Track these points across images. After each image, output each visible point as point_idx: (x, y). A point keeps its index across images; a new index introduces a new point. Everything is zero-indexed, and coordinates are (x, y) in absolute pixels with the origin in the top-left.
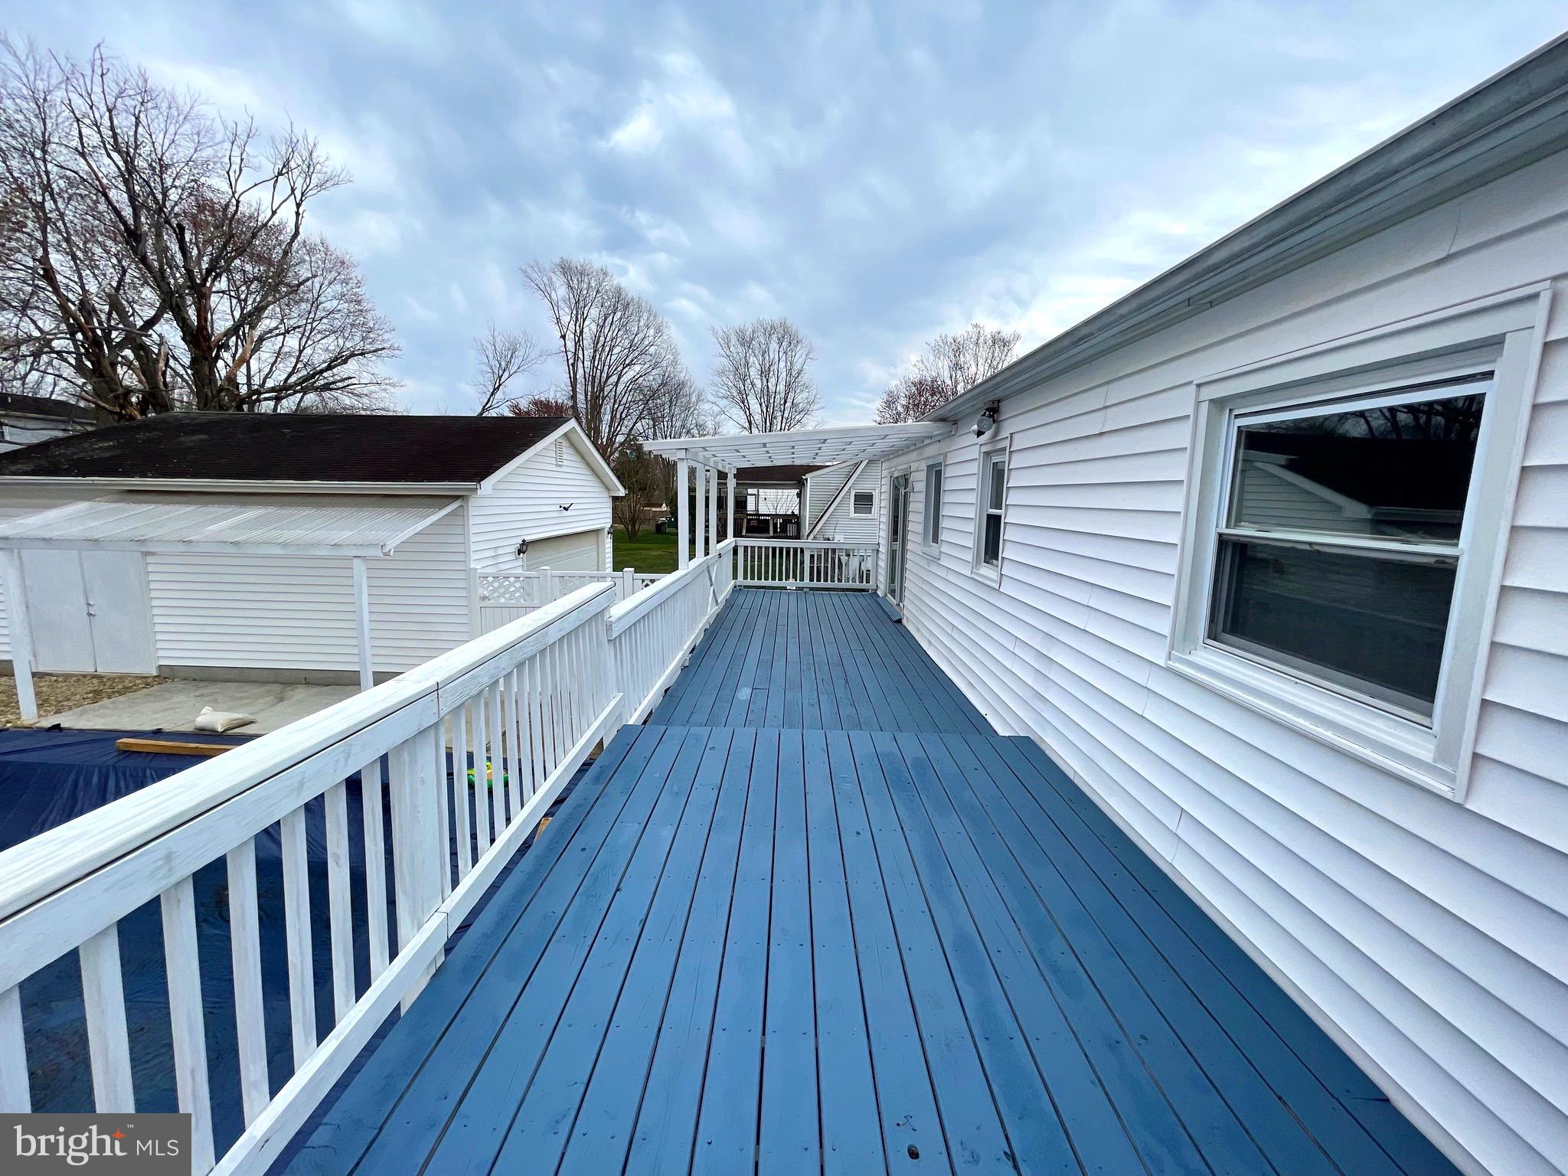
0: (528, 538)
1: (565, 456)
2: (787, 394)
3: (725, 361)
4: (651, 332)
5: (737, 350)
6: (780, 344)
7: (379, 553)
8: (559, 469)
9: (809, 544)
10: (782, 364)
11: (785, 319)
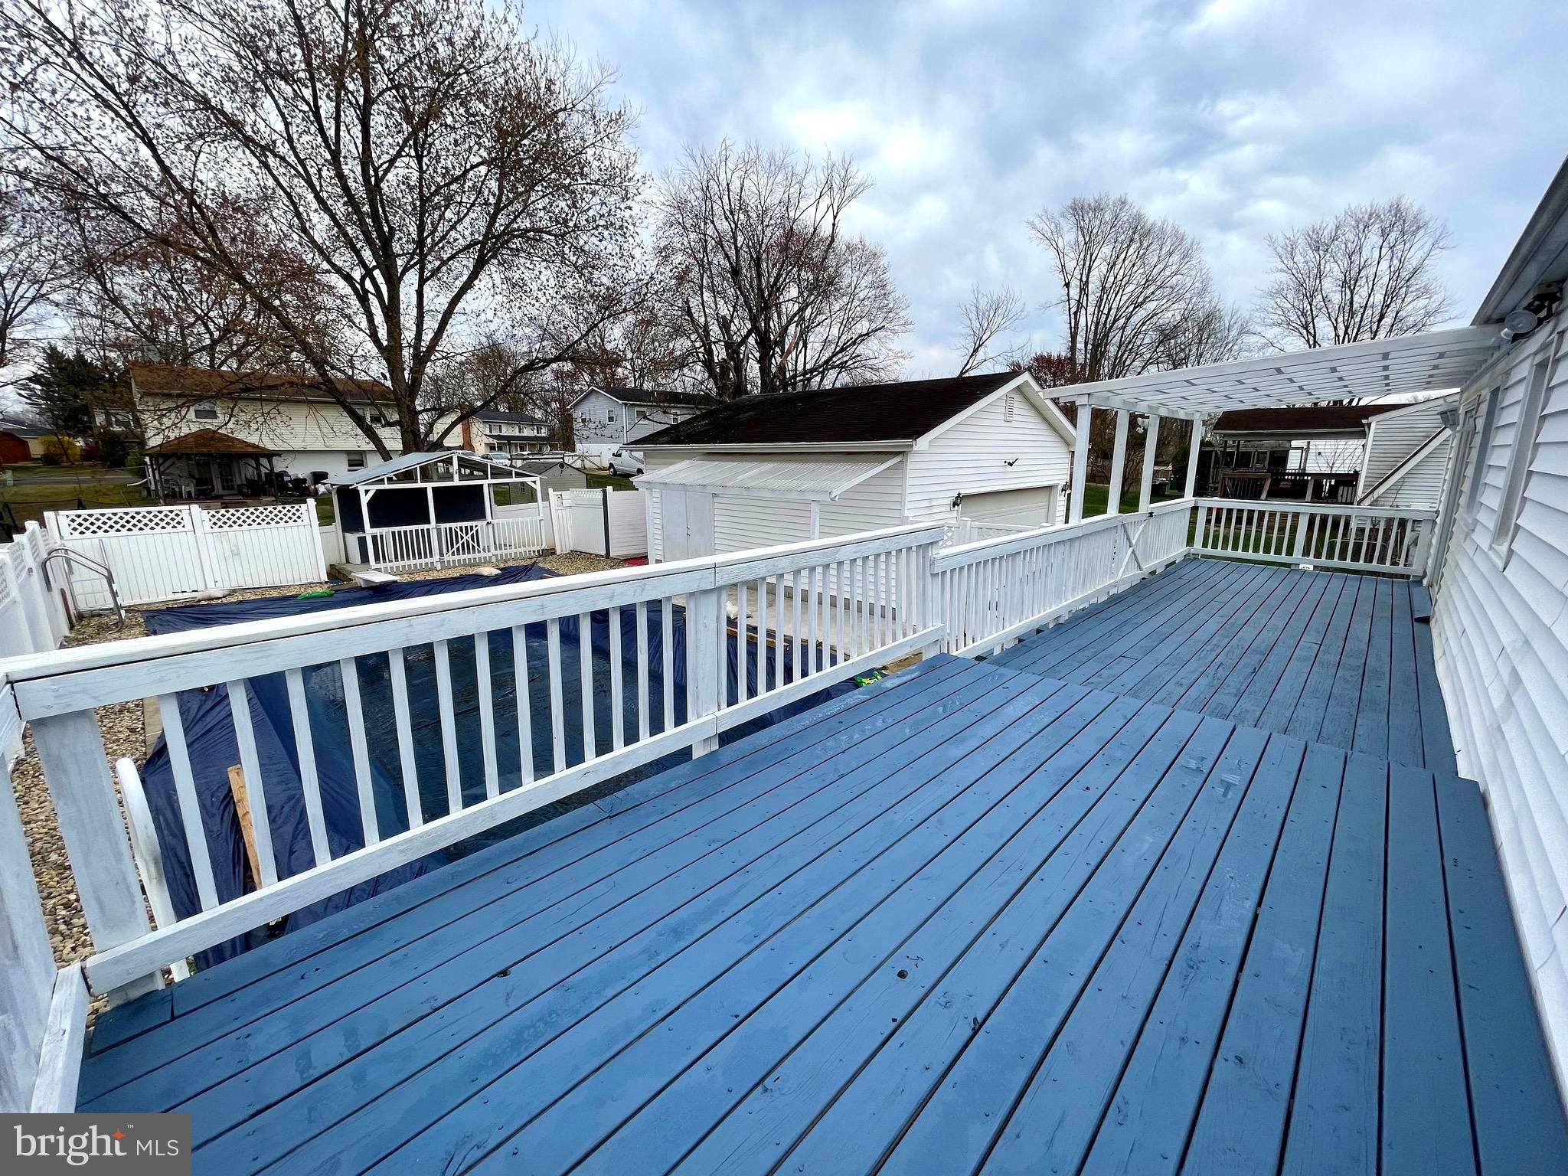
0: (964, 492)
1: (1015, 411)
2: (1386, 306)
3: (1284, 277)
4: (1175, 258)
5: (1305, 258)
6: (1384, 235)
7: (826, 498)
8: (1007, 424)
9: (1359, 513)
10: (1384, 265)
11: (1399, 199)
